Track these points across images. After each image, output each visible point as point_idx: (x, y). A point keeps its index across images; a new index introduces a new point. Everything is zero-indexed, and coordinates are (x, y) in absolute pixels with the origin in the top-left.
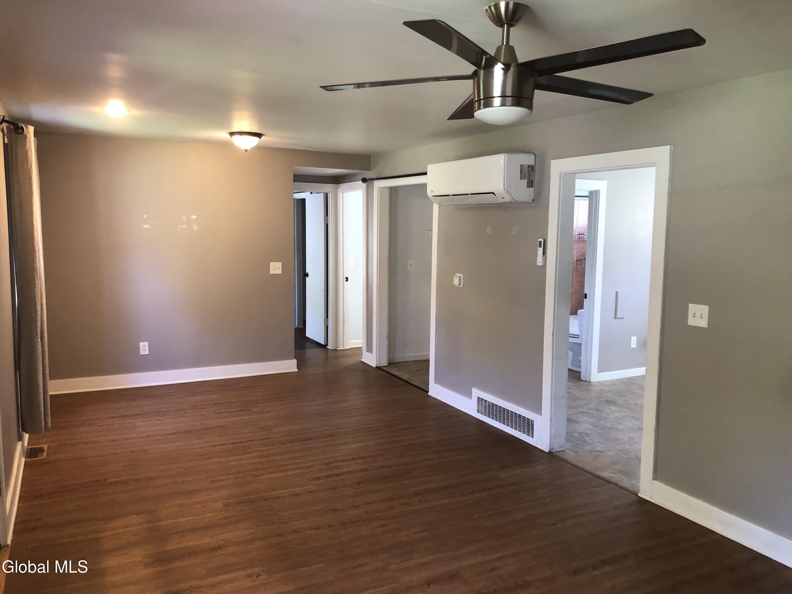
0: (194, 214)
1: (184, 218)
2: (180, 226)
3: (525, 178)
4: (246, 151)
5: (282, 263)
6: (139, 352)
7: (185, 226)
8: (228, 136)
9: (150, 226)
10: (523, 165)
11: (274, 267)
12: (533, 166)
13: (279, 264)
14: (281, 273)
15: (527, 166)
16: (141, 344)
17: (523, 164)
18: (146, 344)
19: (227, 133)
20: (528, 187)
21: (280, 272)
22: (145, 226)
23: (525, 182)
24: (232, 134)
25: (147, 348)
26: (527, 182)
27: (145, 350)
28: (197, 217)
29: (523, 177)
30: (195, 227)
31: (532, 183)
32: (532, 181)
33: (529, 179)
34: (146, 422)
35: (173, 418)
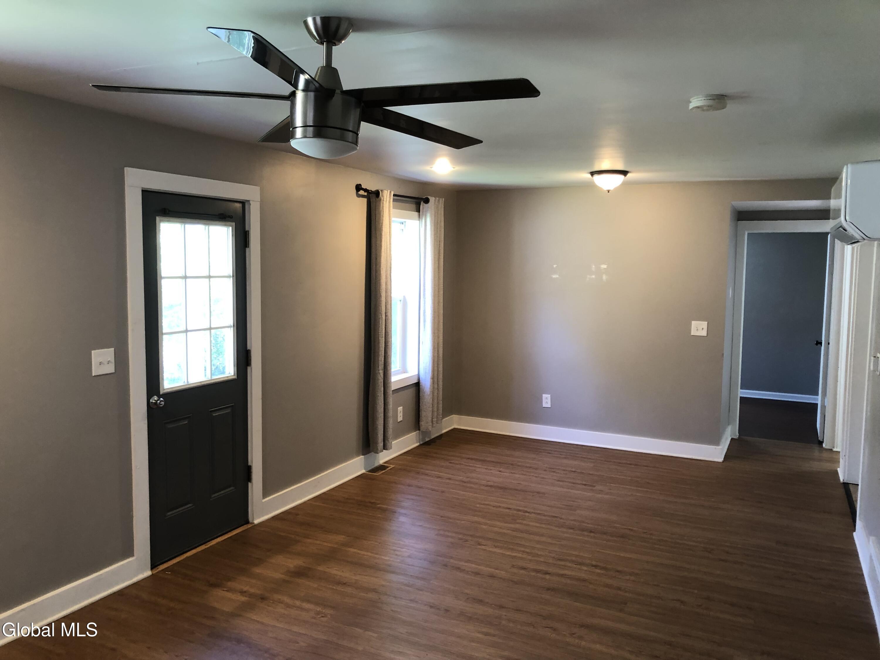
0: (604, 263)
1: (593, 267)
2: (588, 276)
4: (608, 192)
5: (708, 323)
6: (542, 404)
7: (594, 277)
8: (589, 176)
11: (697, 327)
13: (704, 324)
14: (706, 335)
16: (544, 396)
18: (549, 396)
19: (588, 173)
21: (704, 333)
24: (592, 174)
25: (549, 401)
27: (547, 403)
28: (607, 267)
30: (604, 277)
34: (487, 470)
35: (514, 473)
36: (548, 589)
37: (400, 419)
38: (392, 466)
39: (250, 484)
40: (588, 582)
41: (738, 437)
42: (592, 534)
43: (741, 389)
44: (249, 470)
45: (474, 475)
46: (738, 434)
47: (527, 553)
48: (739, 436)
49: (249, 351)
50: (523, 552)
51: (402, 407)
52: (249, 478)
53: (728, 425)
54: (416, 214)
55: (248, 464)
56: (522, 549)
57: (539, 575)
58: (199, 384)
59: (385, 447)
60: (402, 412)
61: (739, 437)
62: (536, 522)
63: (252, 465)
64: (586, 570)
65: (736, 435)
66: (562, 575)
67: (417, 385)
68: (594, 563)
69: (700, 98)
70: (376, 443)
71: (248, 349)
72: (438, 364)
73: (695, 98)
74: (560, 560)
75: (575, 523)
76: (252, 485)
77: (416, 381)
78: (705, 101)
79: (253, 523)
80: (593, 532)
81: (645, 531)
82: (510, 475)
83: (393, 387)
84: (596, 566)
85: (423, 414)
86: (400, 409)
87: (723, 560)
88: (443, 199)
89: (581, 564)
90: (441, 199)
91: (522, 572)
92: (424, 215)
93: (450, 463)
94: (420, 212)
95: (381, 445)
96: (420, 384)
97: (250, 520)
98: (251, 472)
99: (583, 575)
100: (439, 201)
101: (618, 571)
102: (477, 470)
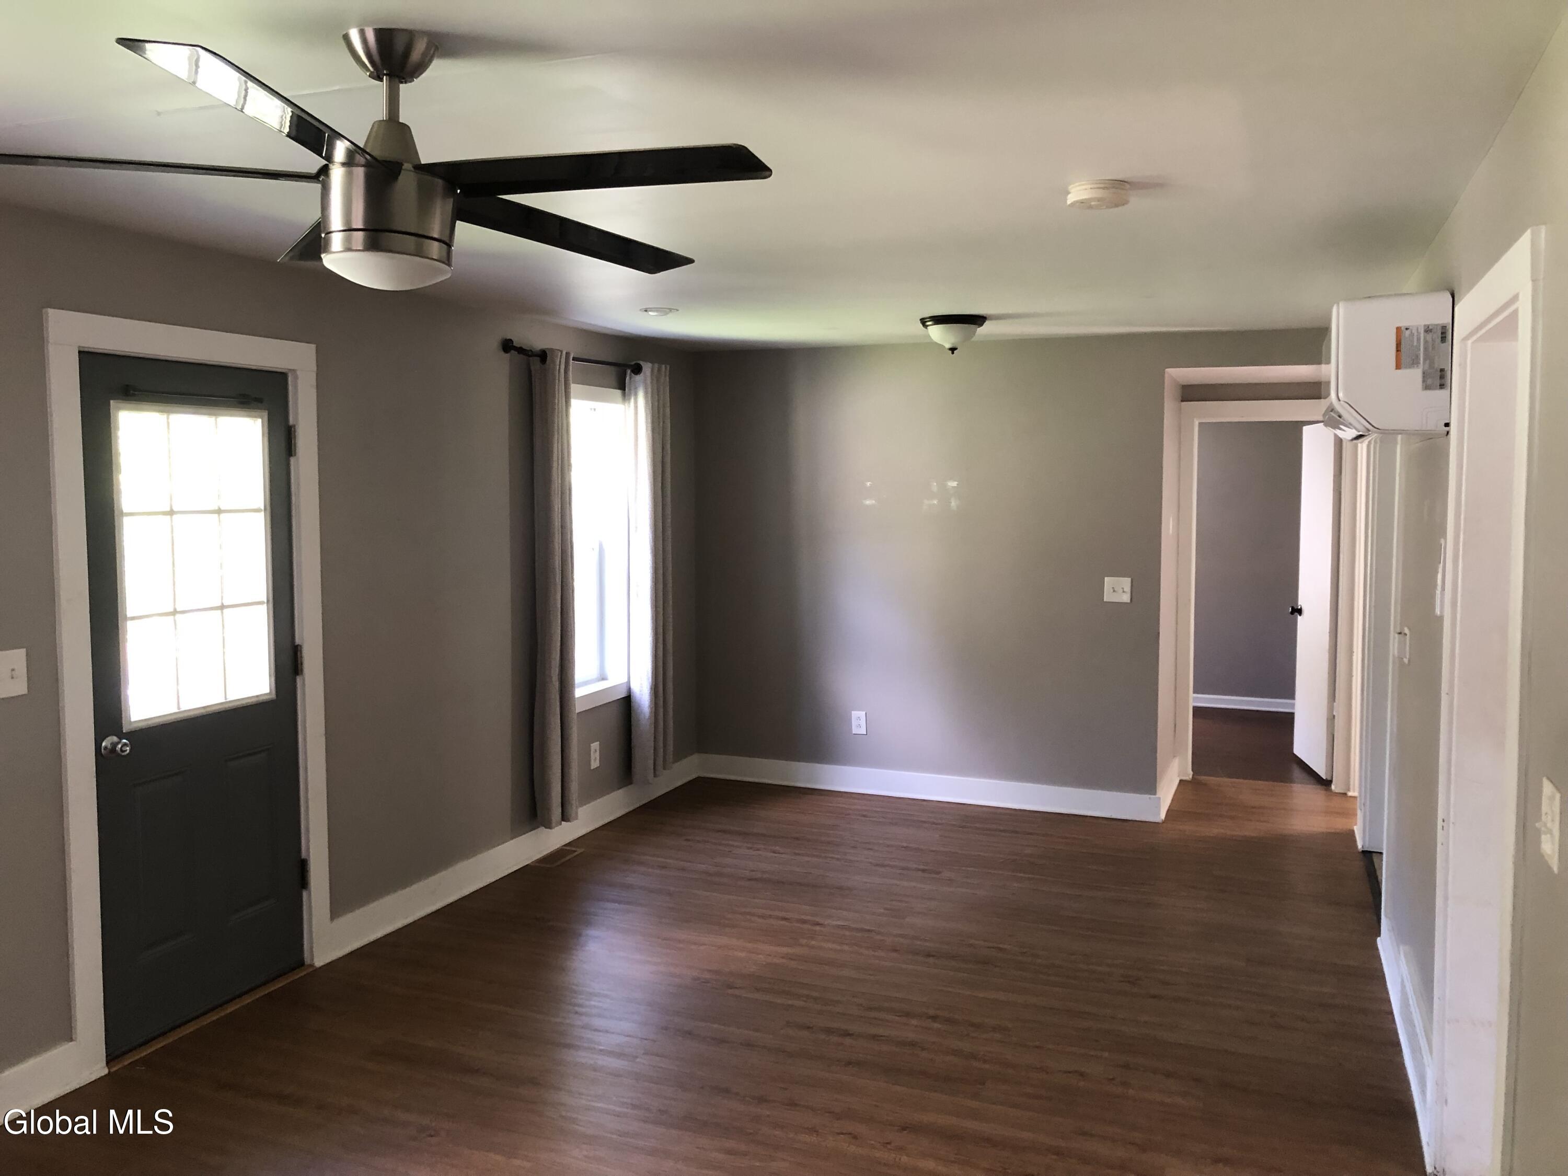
0: (952, 479)
1: (934, 486)
2: (926, 502)
3: (1414, 363)
5: (1132, 580)
6: (851, 729)
7: (935, 502)
8: (920, 326)
9: (876, 501)
10: (1407, 329)
11: (1113, 588)
12: (1444, 328)
13: (1126, 583)
14: (1129, 601)
15: (1422, 331)
17: (1403, 324)
18: (862, 714)
19: (916, 321)
20: (1427, 387)
21: (1126, 598)
22: (868, 502)
23: (1415, 375)
24: (924, 321)
25: (863, 722)
26: (1424, 373)
27: (859, 726)
28: (957, 484)
29: (1405, 359)
30: (953, 503)
31: (1442, 377)
32: (1442, 370)
33: (1431, 366)
34: (751, 851)
35: (799, 854)
36: (849, 1063)
37: (595, 764)
38: (579, 851)
39: (305, 894)
40: (919, 1047)
41: (1191, 777)
42: (931, 960)
43: (1195, 692)
44: (303, 866)
45: (728, 861)
46: (1191, 773)
47: (815, 999)
48: (1193, 775)
49: (299, 648)
50: (808, 996)
51: (598, 742)
52: (303, 882)
53: (1174, 757)
54: (618, 392)
55: (301, 856)
56: (805, 992)
57: (835, 1039)
58: (203, 711)
59: (565, 817)
60: (598, 751)
61: (1193, 777)
62: (834, 942)
63: (307, 858)
64: (916, 1026)
65: (1189, 775)
66: (875, 1037)
67: (627, 701)
68: (932, 1012)
69: (1083, 185)
70: (548, 809)
71: (297, 644)
72: (664, 664)
73: (1077, 184)
74: (870, 1009)
75: (901, 940)
76: (310, 895)
77: (622, 694)
78: (1092, 190)
79: (312, 965)
80: (933, 956)
81: (1025, 950)
82: (793, 857)
83: (579, 708)
84: (934, 1018)
85: (637, 754)
86: (595, 746)
87: (1154, 997)
88: (668, 367)
89: (908, 1015)
90: (663, 366)
91: (805, 1033)
92: (633, 395)
93: (687, 840)
94: (625, 390)
95: (556, 811)
96: (632, 700)
97: (307, 961)
98: (308, 871)
99: (911, 1036)
100: (659, 370)
101: (972, 1025)
102: (734, 852)
